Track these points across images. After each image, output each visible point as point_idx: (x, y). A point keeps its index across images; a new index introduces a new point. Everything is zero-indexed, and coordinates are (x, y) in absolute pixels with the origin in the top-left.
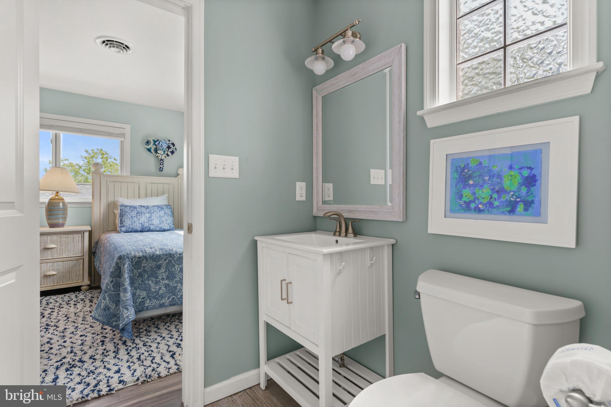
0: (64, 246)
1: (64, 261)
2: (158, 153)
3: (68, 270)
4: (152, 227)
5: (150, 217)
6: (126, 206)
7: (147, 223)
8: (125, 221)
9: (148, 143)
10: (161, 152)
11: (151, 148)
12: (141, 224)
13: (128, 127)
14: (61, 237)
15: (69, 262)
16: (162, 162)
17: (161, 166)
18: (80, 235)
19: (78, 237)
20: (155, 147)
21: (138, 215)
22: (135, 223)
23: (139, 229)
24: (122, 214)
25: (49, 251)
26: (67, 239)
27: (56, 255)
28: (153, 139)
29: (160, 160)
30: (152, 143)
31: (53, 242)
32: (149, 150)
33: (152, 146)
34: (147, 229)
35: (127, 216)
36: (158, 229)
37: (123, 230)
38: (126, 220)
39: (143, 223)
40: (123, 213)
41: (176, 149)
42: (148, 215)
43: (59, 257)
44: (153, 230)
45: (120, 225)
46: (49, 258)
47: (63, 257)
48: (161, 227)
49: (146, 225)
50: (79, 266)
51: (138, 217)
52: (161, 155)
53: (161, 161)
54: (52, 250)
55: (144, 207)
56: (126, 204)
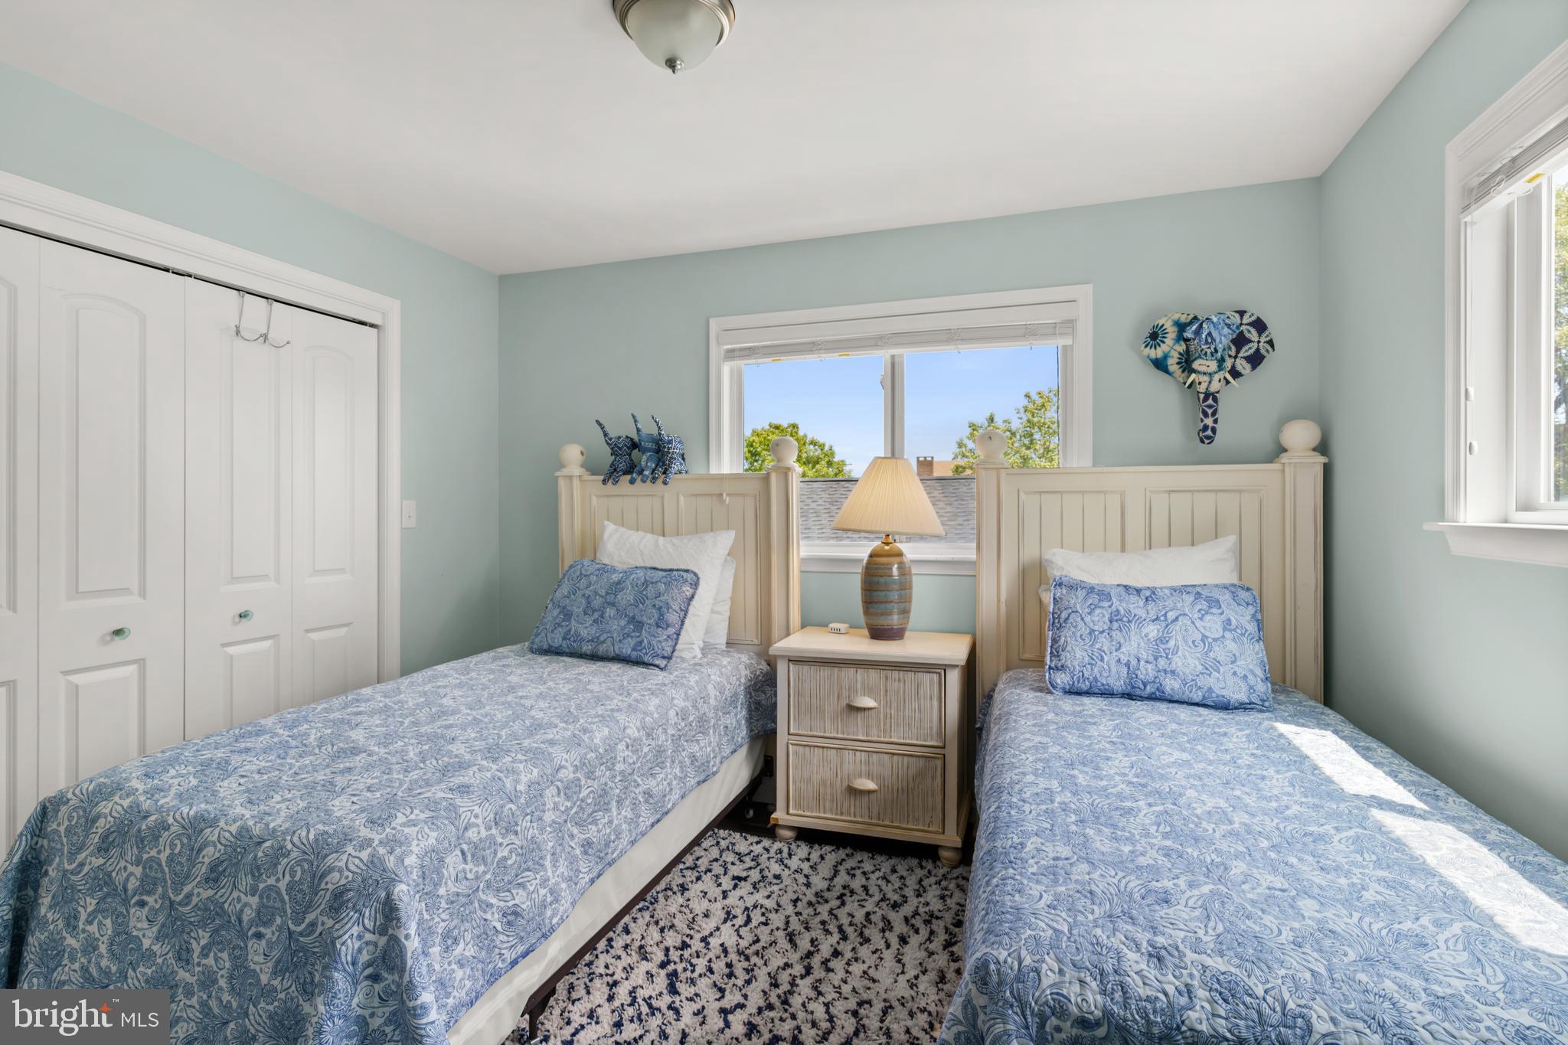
0: (894, 705)
1: (893, 754)
2: (1195, 371)
3: (905, 785)
4: (1171, 685)
5: (1162, 640)
6: (1073, 587)
7: (1149, 666)
8: (1068, 648)
9: (1155, 336)
10: (1208, 363)
11: (1166, 357)
12: (1128, 665)
13: (1084, 293)
14: (887, 678)
15: (906, 759)
16: (1210, 407)
17: (1209, 421)
18: (935, 677)
19: (929, 680)
20: (1181, 347)
21: (1115, 625)
22: (1102, 660)
23: (1118, 684)
24: (1059, 617)
25: (860, 715)
26: (902, 684)
27: (874, 731)
28: (1176, 317)
29: (1202, 396)
30: (1172, 332)
31: (869, 691)
32: (1160, 365)
33: (1171, 348)
34: (1149, 689)
35: (1075, 627)
36: (1197, 697)
37: (1059, 681)
38: (1071, 642)
39: (1134, 662)
40: (1064, 615)
42: (1153, 630)
43: (882, 739)
44: (1176, 698)
45: (1051, 661)
46: (861, 737)
47: (892, 740)
48: (1210, 690)
49: (1146, 672)
50: (934, 778)
51: (1113, 634)
52: (1206, 378)
53: (1206, 399)
54: (867, 712)
55: (1138, 591)
56: (1077, 575)
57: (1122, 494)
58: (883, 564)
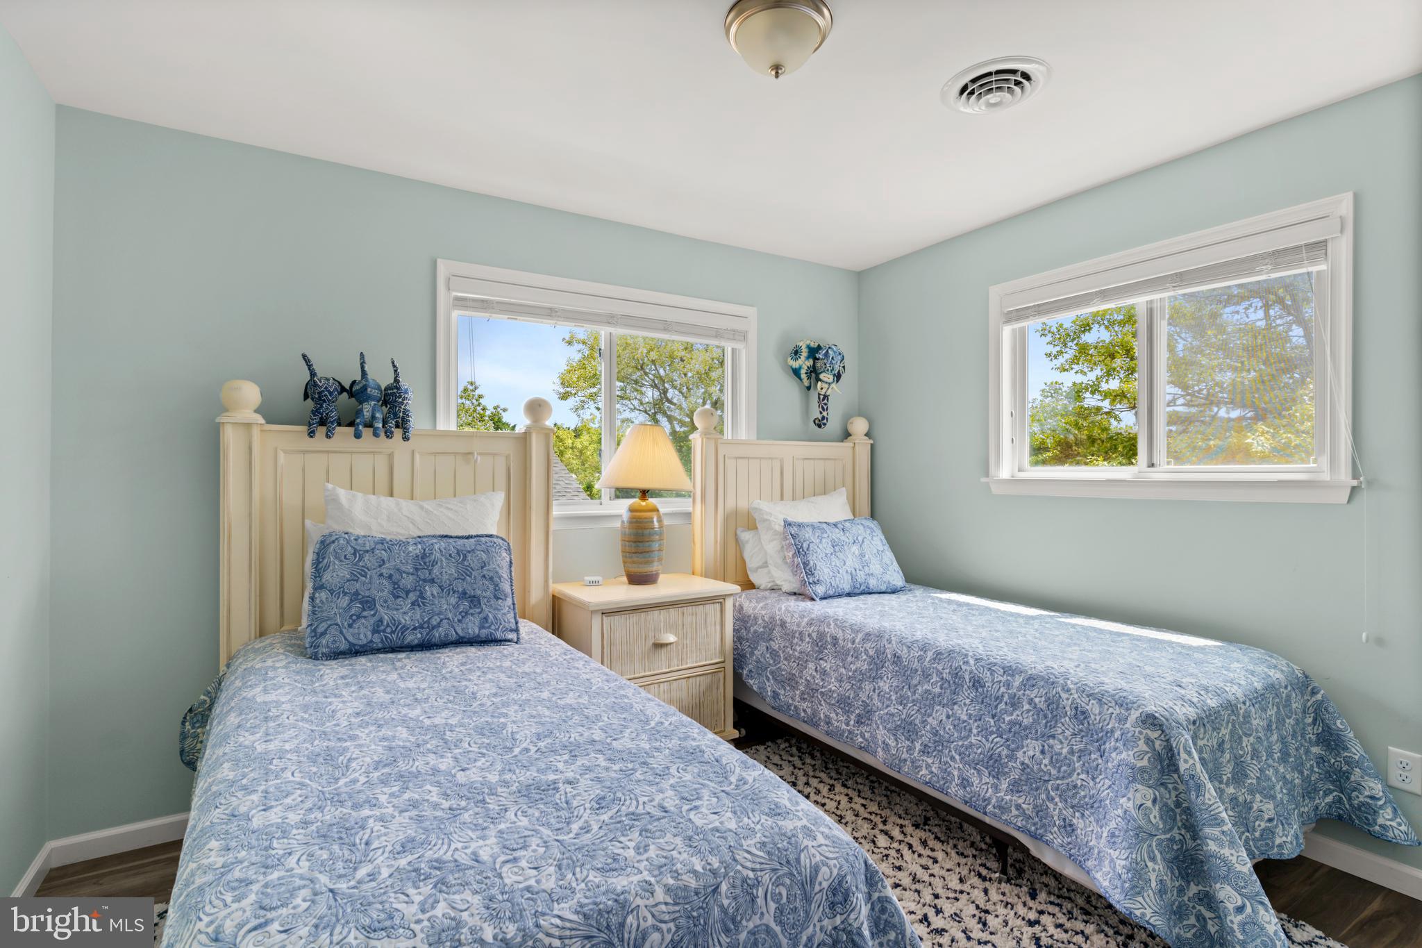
0: (689, 635)
1: (689, 677)
2: (821, 380)
3: (698, 702)
4: (873, 583)
5: (862, 555)
6: (800, 525)
7: (862, 573)
8: (818, 568)
9: (796, 353)
10: (829, 376)
11: (800, 368)
12: (851, 574)
13: (751, 312)
14: (683, 614)
15: (698, 678)
16: (826, 404)
17: (825, 414)
18: (718, 606)
19: (713, 609)
20: (810, 362)
21: (837, 549)
22: (839, 573)
23: (847, 589)
24: (801, 547)
25: (664, 651)
26: (694, 616)
27: (675, 662)
28: (808, 342)
29: (822, 397)
30: (805, 353)
31: (670, 628)
32: (796, 372)
33: (804, 363)
34: (862, 588)
35: (816, 552)
36: (883, 588)
37: (819, 591)
38: (819, 564)
39: (854, 572)
40: (805, 545)
41: (844, 367)
42: (855, 549)
43: (681, 667)
44: (875, 590)
45: (808, 578)
46: (664, 670)
47: (689, 665)
48: (889, 583)
49: (861, 576)
50: (718, 688)
51: (838, 554)
52: (827, 386)
53: (823, 400)
54: (669, 647)
55: (835, 525)
56: (800, 520)
57: (782, 461)
58: (646, 518)
